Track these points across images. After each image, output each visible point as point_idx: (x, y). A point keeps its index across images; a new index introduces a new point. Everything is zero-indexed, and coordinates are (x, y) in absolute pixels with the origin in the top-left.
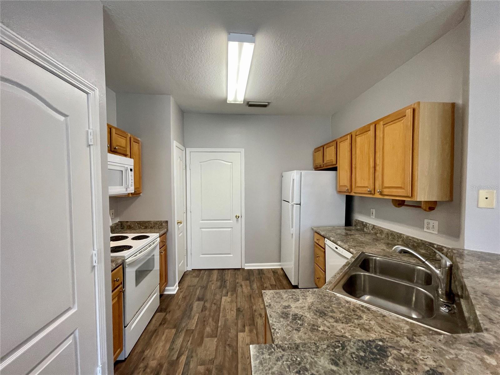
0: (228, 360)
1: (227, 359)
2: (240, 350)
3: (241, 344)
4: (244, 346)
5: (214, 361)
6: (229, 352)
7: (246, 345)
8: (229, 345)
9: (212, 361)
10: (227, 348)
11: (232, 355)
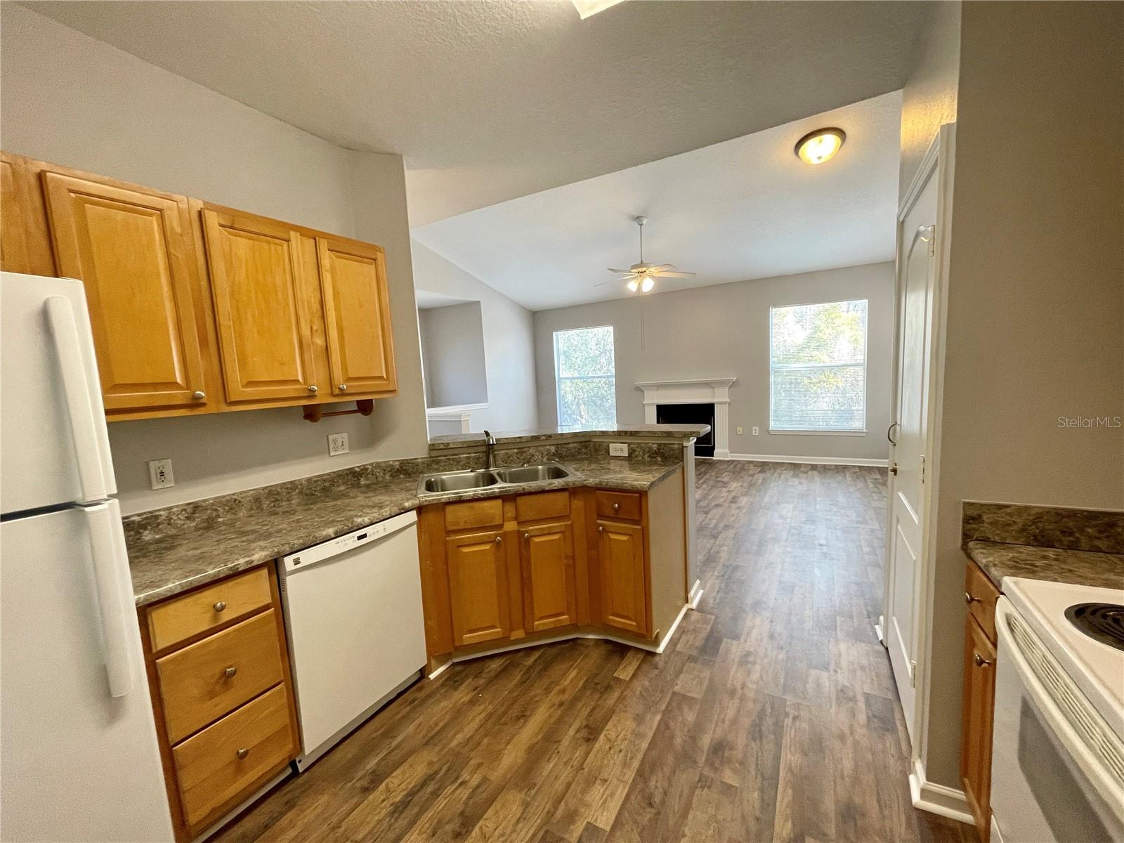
0: (665, 769)
1: (667, 770)
2: (630, 775)
3: (620, 789)
4: (615, 781)
5: (699, 781)
6: (656, 783)
7: (608, 783)
8: (650, 805)
9: (703, 782)
10: (657, 800)
11: (652, 771)
